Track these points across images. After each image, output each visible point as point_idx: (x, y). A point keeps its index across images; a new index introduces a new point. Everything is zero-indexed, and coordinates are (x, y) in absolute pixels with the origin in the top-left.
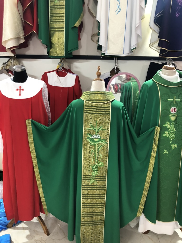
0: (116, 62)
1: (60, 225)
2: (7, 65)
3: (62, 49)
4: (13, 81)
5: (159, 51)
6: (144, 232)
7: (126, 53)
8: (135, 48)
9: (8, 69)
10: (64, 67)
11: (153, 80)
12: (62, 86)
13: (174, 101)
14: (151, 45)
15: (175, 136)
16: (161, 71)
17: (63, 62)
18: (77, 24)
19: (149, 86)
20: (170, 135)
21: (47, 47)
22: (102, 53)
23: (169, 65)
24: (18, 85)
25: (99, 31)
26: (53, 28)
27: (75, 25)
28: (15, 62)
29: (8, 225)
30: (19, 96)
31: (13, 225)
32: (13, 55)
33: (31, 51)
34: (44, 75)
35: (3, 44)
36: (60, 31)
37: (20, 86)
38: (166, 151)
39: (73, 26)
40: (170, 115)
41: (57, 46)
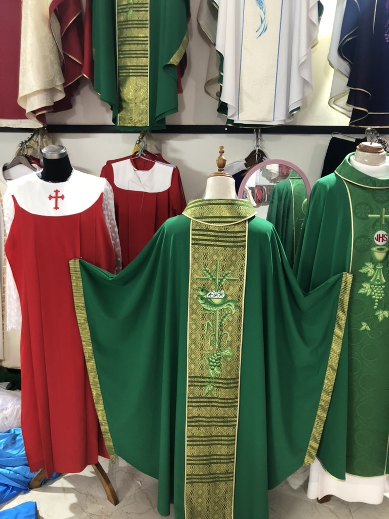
0: (257, 138)
1: (141, 482)
2: (29, 148)
3: (143, 111)
4: (41, 179)
5: (350, 114)
6: (319, 499)
7: (279, 119)
8: (298, 109)
9: (31, 156)
10: (149, 150)
11: (336, 175)
12: (145, 189)
13: (382, 220)
14: (333, 101)
15: (384, 293)
16: (353, 154)
17: (144, 138)
18: (175, 60)
19: (328, 187)
20: (373, 290)
21: (112, 109)
22: (228, 119)
23: (370, 143)
24: (52, 186)
25: (222, 74)
26: (125, 68)
27: (171, 60)
28: (44, 140)
29: (30, 484)
30: (55, 209)
31: (42, 483)
32: (41, 126)
33: (77, 117)
34: (105, 166)
35: (21, 103)
36: (140, 74)
37: (57, 190)
38: (365, 326)
39: (166, 64)
40: (374, 249)
41: (133, 105)
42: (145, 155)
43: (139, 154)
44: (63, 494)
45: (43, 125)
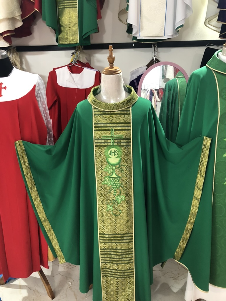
0: (155, 50)
3: (74, 32)
5: (220, 30)
8: (182, 26)
10: (81, 60)
11: (207, 67)
14: (207, 22)
17: (78, 53)
21: (55, 33)
22: (134, 37)
25: (128, 4)
26: (62, 2)
28: (14, 56)
33: (36, 40)
36: (72, 6)
37: (1, 83)
41: (68, 28)
42: (77, 63)
43: (73, 62)
44: (19, 290)
45: (10, 44)
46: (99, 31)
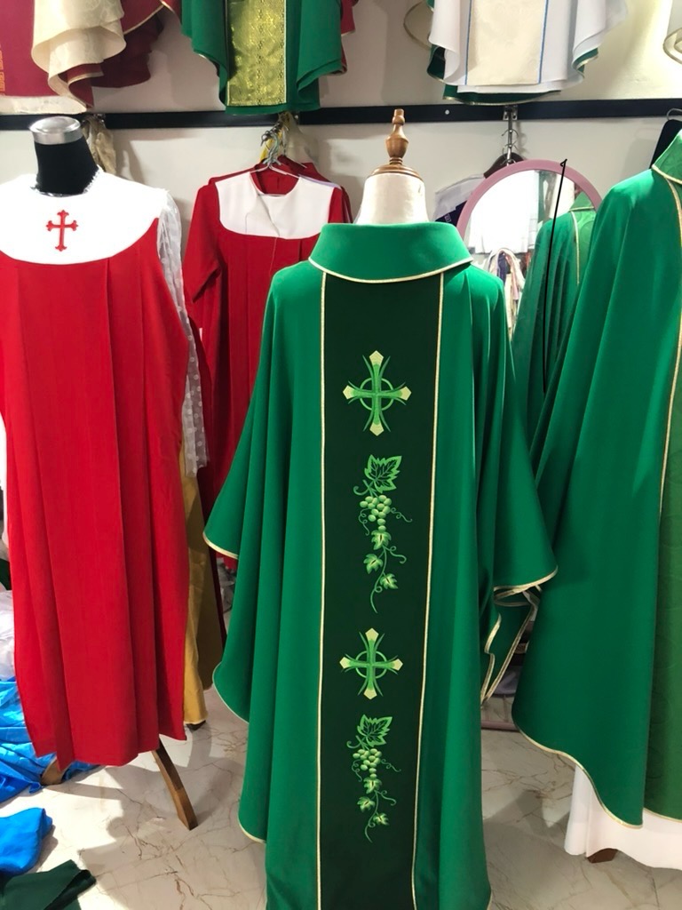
3: (274, 72)
4: (36, 189)
7: (548, 80)
8: (593, 53)
10: (291, 156)
11: (654, 173)
12: (278, 232)
14: (673, 41)
17: (282, 133)
19: (633, 199)
21: (218, 74)
22: (447, 85)
29: (44, 774)
30: (58, 251)
31: (67, 776)
35: (37, 59)
37: (63, 211)
41: (257, 60)
42: (280, 164)
43: (268, 161)
44: (100, 799)
45: (87, 107)
46: (345, 70)
